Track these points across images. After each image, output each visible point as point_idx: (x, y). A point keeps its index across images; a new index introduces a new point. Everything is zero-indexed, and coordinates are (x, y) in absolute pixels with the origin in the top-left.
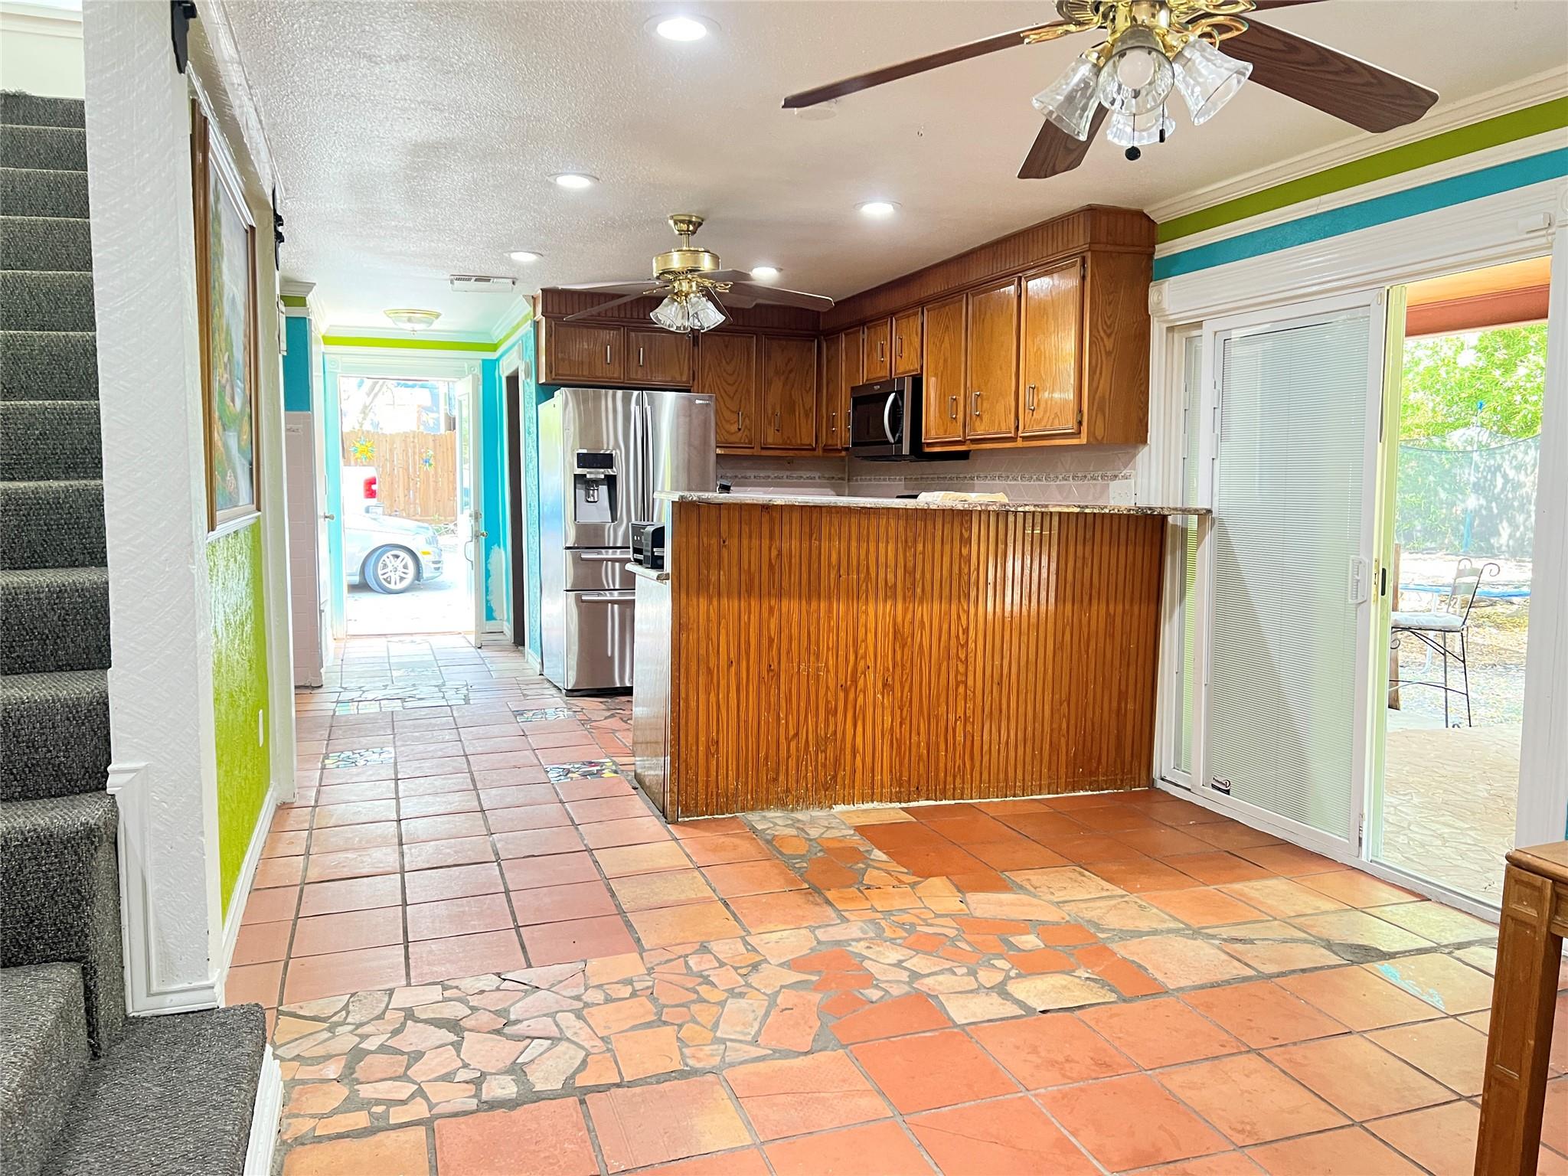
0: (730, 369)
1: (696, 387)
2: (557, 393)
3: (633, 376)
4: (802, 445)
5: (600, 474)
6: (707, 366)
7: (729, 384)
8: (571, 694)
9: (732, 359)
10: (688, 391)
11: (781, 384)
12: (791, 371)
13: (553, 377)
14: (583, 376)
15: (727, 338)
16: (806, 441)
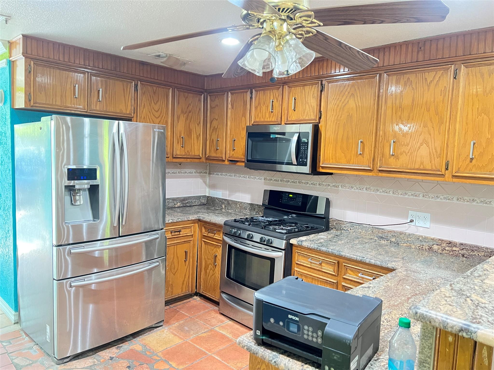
0: (156, 108)
1: (135, 118)
2: (43, 119)
3: (93, 107)
4: (195, 155)
5: (85, 184)
6: (143, 104)
7: (155, 117)
8: (61, 362)
9: (158, 101)
10: (130, 120)
11: (184, 119)
12: (190, 112)
13: (32, 104)
14: (57, 105)
15: (155, 88)
16: (197, 154)
